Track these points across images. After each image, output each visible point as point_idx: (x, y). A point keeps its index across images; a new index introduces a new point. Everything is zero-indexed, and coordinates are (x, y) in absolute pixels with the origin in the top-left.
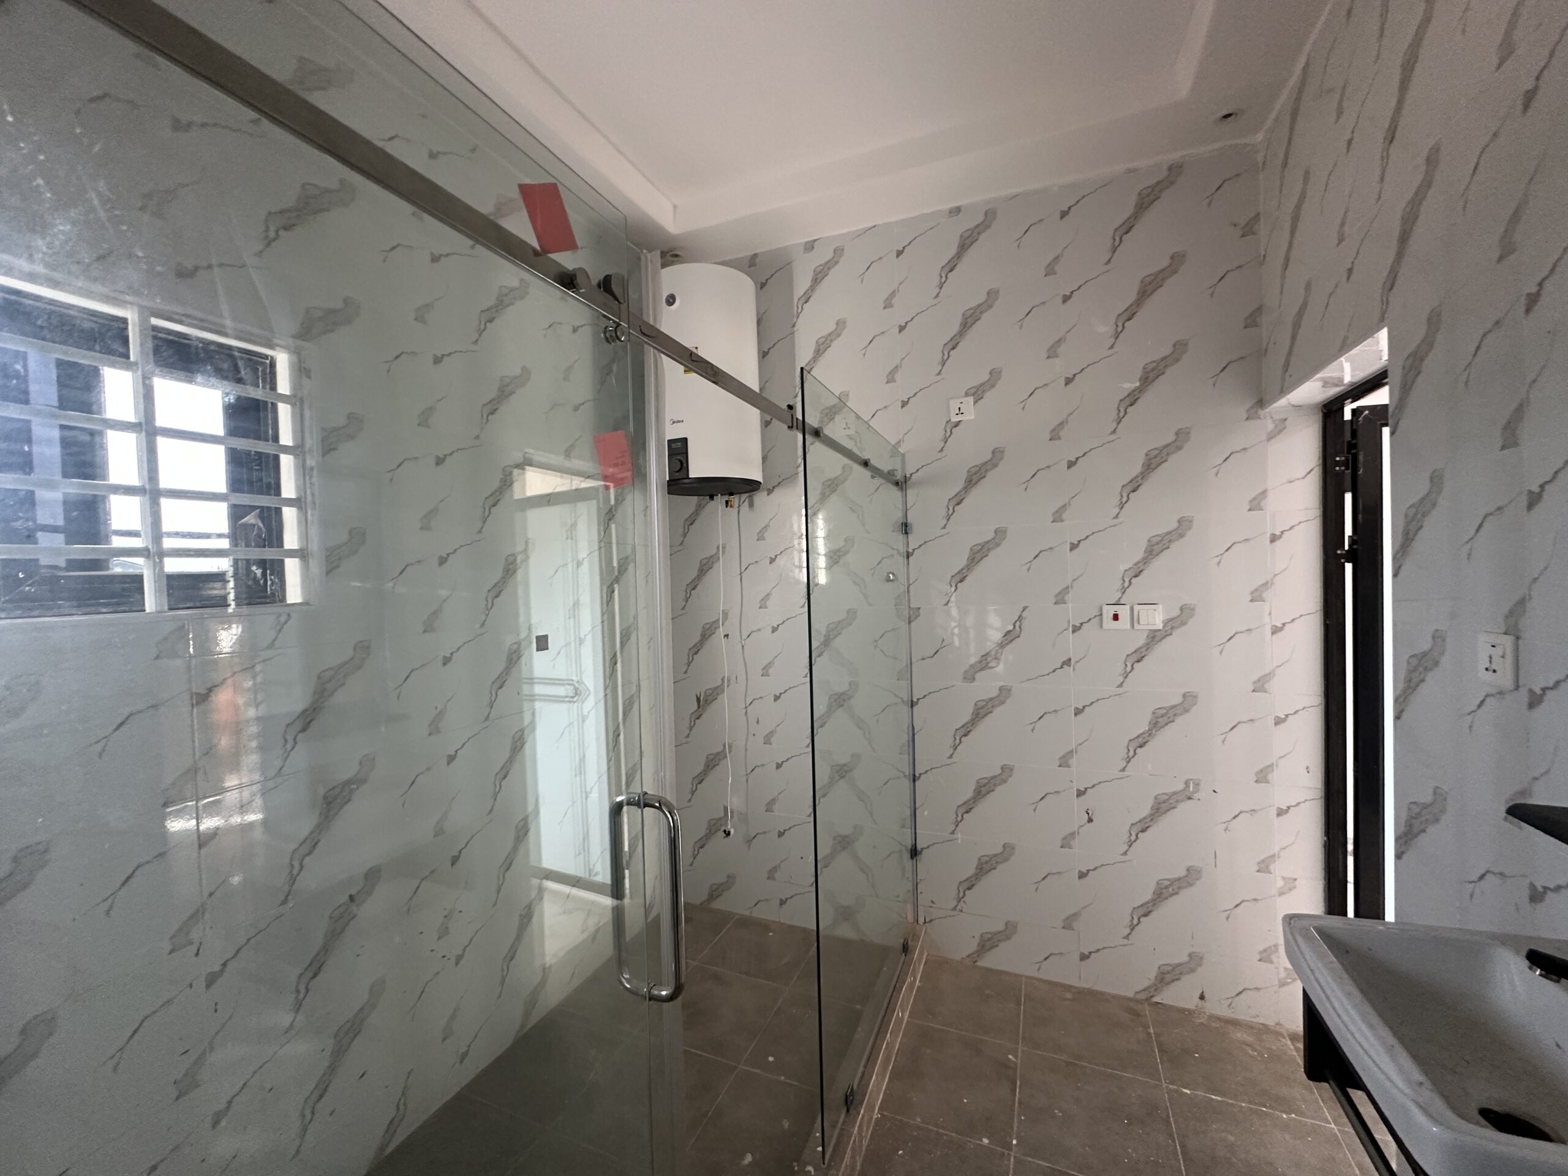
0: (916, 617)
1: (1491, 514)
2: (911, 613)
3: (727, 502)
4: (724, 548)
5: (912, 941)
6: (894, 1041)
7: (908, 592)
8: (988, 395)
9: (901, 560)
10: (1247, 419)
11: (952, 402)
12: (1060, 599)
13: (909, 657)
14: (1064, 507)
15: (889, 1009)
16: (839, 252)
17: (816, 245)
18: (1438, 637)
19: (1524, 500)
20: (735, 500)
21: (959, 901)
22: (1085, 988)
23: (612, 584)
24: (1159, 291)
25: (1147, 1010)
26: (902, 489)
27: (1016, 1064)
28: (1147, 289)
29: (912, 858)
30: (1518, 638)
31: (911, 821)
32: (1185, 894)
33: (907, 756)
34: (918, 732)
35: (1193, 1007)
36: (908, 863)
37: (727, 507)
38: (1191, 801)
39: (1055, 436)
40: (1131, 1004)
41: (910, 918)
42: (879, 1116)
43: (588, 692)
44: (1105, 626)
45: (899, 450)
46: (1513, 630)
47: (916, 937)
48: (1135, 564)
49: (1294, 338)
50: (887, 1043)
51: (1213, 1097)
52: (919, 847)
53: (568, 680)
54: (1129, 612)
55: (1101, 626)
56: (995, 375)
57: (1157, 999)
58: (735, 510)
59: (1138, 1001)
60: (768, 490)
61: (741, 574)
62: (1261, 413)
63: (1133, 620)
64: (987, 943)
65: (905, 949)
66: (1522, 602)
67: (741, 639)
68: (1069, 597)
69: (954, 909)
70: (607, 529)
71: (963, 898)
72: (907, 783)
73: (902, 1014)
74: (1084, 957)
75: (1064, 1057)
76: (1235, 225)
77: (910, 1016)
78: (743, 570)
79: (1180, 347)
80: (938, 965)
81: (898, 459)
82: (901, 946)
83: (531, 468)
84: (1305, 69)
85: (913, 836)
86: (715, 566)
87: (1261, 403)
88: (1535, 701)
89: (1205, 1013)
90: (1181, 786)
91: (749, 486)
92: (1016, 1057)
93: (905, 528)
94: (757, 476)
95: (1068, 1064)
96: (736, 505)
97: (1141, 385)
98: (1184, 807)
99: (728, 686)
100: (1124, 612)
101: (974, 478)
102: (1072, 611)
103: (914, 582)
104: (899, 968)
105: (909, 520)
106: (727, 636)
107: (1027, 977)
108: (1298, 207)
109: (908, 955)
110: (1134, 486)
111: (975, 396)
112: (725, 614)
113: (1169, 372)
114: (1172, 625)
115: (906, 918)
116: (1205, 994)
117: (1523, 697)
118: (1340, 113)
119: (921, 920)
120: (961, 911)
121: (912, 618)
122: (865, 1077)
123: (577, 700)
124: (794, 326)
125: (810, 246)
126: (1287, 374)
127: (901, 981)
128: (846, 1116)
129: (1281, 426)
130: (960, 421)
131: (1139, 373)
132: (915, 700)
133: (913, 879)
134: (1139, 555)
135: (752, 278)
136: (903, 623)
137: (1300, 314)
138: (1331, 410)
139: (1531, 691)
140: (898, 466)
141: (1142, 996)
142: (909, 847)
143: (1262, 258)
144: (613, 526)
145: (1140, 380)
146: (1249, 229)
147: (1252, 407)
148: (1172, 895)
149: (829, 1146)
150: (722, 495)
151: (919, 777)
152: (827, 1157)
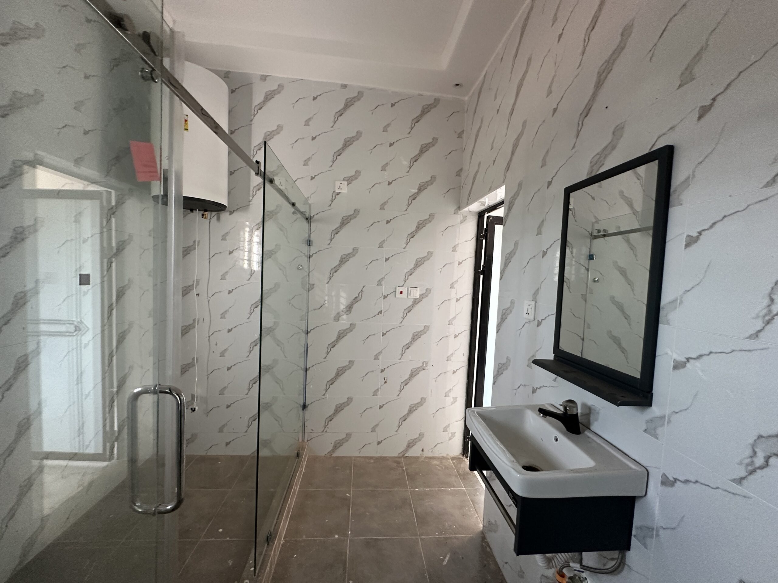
0: (312, 289)
1: (532, 258)
2: (310, 286)
3: (203, 215)
4: (199, 242)
5: (301, 450)
6: (292, 501)
7: (309, 275)
8: (354, 182)
9: (306, 259)
10: (454, 214)
11: (336, 182)
12: (379, 283)
13: (307, 309)
14: (384, 241)
15: (290, 487)
16: (281, 87)
17: (268, 78)
18: (512, 302)
19: (541, 254)
20: (208, 214)
21: (325, 428)
22: (378, 457)
23: (111, 257)
24: (427, 151)
25: (403, 460)
26: (308, 222)
27: (350, 497)
28: (423, 150)
29: (303, 409)
30: (536, 302)
31: (304, 391)
32: (420, 409)
33: (303, 359)
34: (310, 346)
35: (419, 455)
36: (301, 412)
37: (202, 217)
38: (424, 370)
39: (382, 208)
40: (397, 459)
41: (300, 440)
42: (284, 541)
43: (86, 329)
44: (397, 296)
45: (309, 201)
46: (535, 300)
47: (303, 449)
48: (411, 270)
49: (473, 183)
50: (289, 504)
51: (426, 489)
52: (307, 404)
53: (69, 321)
54: (407, 290)
55: (395, 296)
56: (358, 173)
57: (406, 455)
58: (208, 221)
59: (399, 457)
60: (230, 212)
61: (209, 259)
62: (459, 212)
63: (408, 294)
64: (337, 445)
65: (298, 455)
66: (538, 290)
67: (208, 296)
68: (383, 283)
69: (323, 432)
70: (109, 221)
71: (327, 425)
72: (302, 372)
73: (296, 488)
74: (379, 443)
75: (370, 489)
76: (456, 132)
77: (299, 488)
78: (211, 256)
79: (433, 179)
80: (314, 459)
81: (308, 206)
82: (296, 454)
83: (41, 167)
84: (485, 76)
85: (304, 399)
86: (192, 253)
87: (459, 208)
88: (539, 324)
89: (423, 456)
90: (421, 364)
91: (218, 208)
92: (350, 494)
93: (309, 243)
94: (224, 202)
95: (372, 491)
96: (209, 218)
97: (418, 191)
98: (422, 373)
99: (197, 324)
100: (405, 290)
101: (345, 222)
102: (385, 289)
103: (312, 271)
104: (295, 465)
105: (311, 239)
106: (198, 295)
107: (354, 457)
108: (478, 131)
109: (299, 458)
110: (412, 235)
111: (348, 181)
112: (198, 282)
113: (429, 187)
114: (422, 296)
115: (298, 440)
116: (424, 449)
117: (536, 322)
118: (496, 98)
119: (306, 440)
120: (326, 432)
121: (310, 289)
122: (278, 524)
123: (76, 334)
124: (251, 121)
125: (264, 78)
126: (470, 198)
127: (296, 471)
128: (267, 547)
129: (465, 218)
130: (340, 193)
131: (417, 186)
132: (309, 330)
133: (303, 420)
134: (412, 266)
135: (227, 85)
136: (305, 292)
137: (476, 175)
138: (481, 215)
139: (538, 321)
140: (308, 210)
141: (401, 455)
142: (302, 404)
143: (464, 149)
144: (113, 220)
145: (418, 189)
146: (460, 136)
147: (456, 209)
148: (414, 410)
149: (258, 565)
150: (199, 210)
151: (309, 369)
152: (257, 572)
